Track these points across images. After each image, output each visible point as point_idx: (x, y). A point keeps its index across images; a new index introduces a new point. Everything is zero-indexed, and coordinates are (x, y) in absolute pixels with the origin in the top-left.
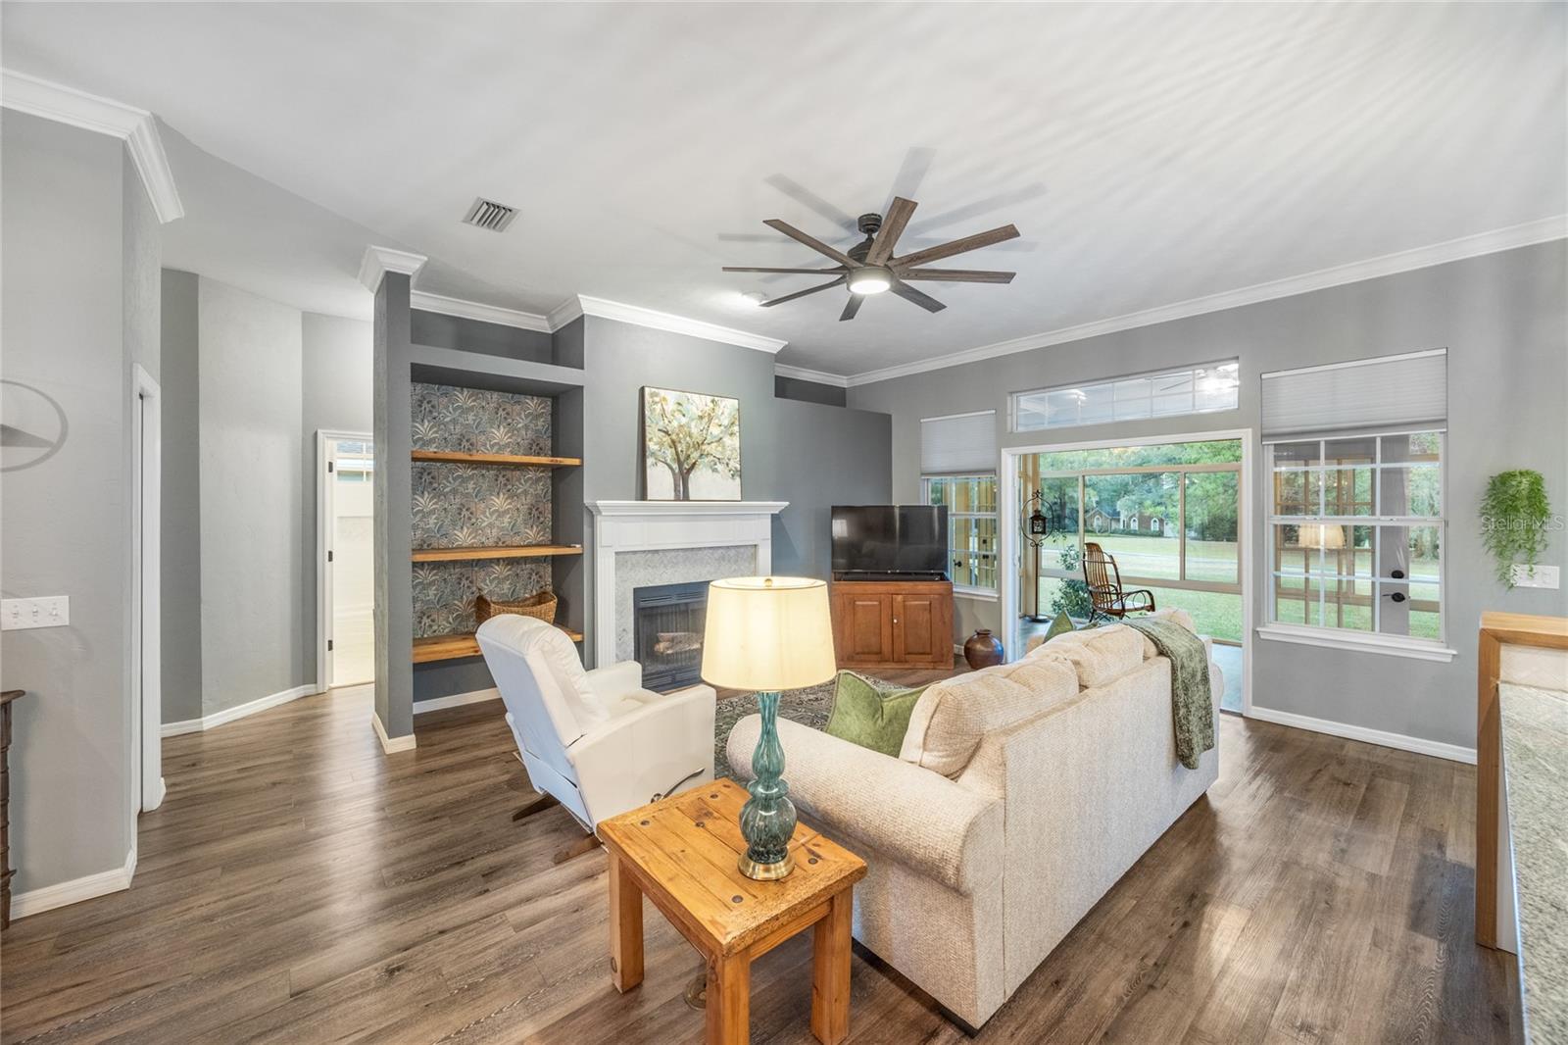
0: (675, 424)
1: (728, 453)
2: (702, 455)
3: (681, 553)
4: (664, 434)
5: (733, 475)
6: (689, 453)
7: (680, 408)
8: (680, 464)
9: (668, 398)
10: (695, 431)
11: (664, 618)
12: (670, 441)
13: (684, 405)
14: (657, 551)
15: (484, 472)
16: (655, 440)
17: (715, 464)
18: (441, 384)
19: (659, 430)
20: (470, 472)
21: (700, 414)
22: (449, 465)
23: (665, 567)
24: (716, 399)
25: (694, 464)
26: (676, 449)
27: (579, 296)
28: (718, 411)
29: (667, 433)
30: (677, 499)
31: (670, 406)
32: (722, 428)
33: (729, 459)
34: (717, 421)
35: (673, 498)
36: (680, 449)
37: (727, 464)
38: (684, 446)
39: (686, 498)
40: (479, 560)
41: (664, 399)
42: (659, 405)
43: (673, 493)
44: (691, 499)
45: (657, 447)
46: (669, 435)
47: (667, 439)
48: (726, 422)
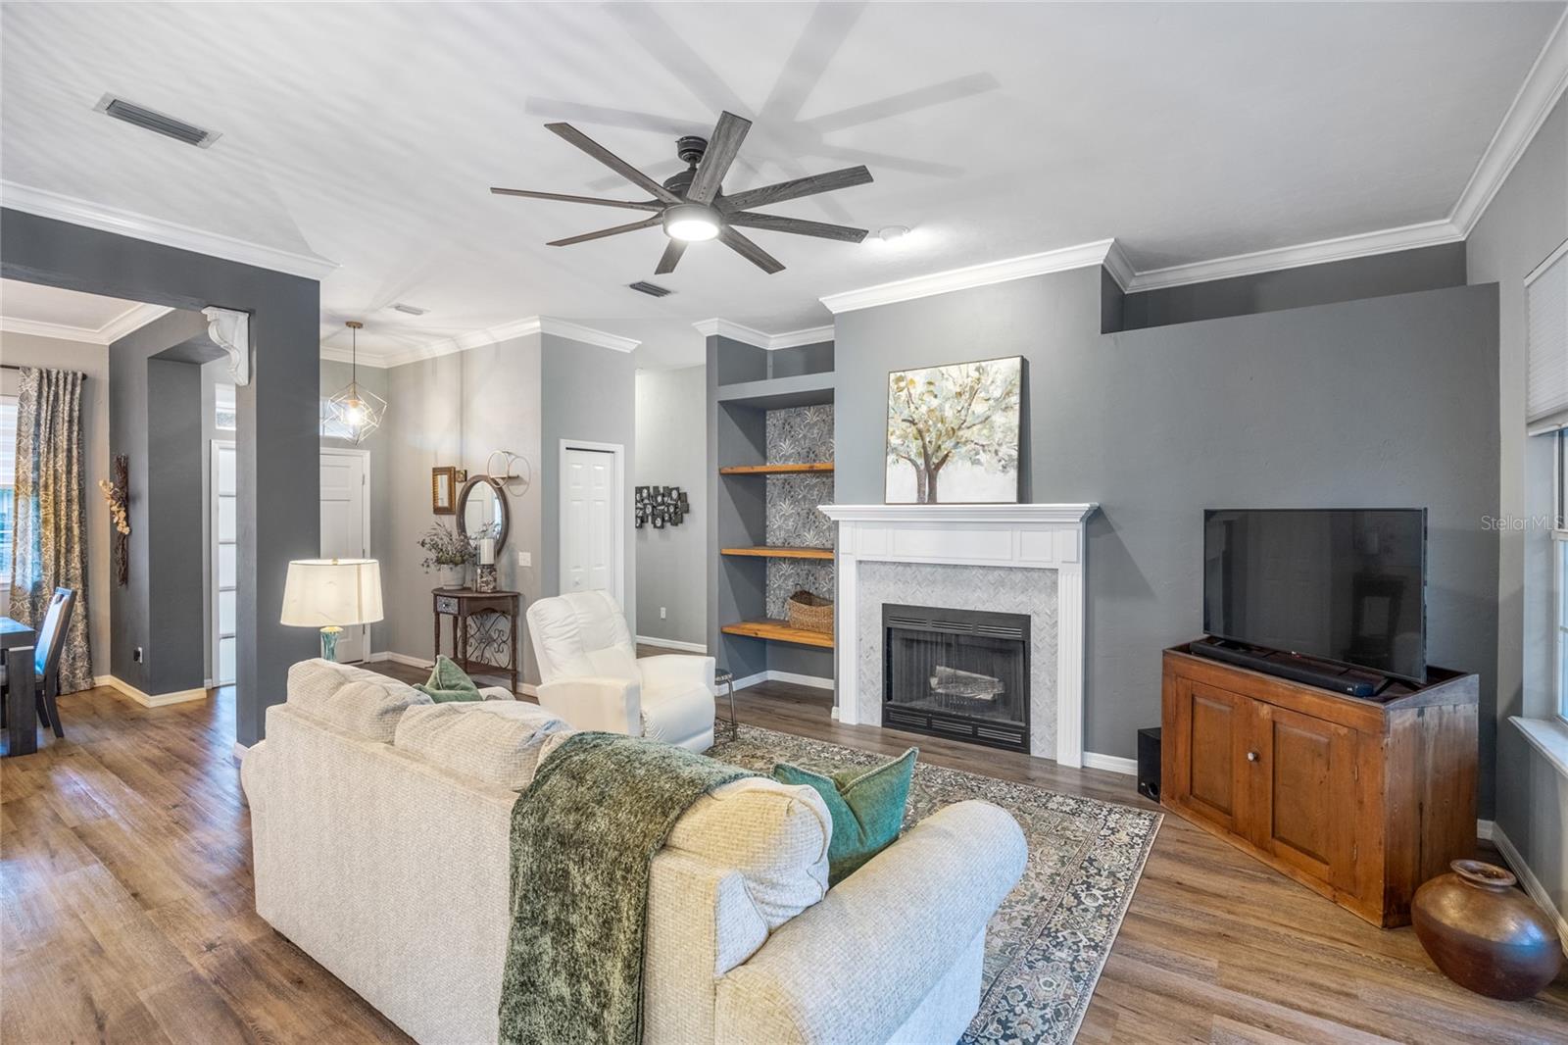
0: (924, 409)
1: (998, 436)
2: (958, 443)
3: (939, 569)
4: (908, 424)
5: (1004, 467)
6: (940, 443)
7: (932, 388)
8: (927, 457)
9: (916, 379)
10: (949, 413)
11: (922, 646)
12: (915, 432)
13: (937, 384)
14: (909, 564)
15: (824, 479)
16: (898, 433)
17: (977, 454)
18: (796, 407)
19: (904, 420)
20: (815, 481)
21: (958, 390)
22: (802, 475)
23: (919, 584)
24: (983, 364)
25: (947, 456)
26: (923, 439)
27: (820, 300)
28: (986, 380)
29: (913, 422)
30: (921, 502)
31: (919, 388)
32: (991, 402)
33: (1000, 445)
34: (983, 395)
35: (915, 501)
36: (928, 439)
37: (996, 452)
38: (934, 435)
39: (932, 499)
40: (821, 559)
41: (912, 382)
42: (906, 390)
43: (916, 495)
44: (938, 501)
45: (899, 441)
46: (915, 424)
47: (912, 430)
48: (997, 393)
